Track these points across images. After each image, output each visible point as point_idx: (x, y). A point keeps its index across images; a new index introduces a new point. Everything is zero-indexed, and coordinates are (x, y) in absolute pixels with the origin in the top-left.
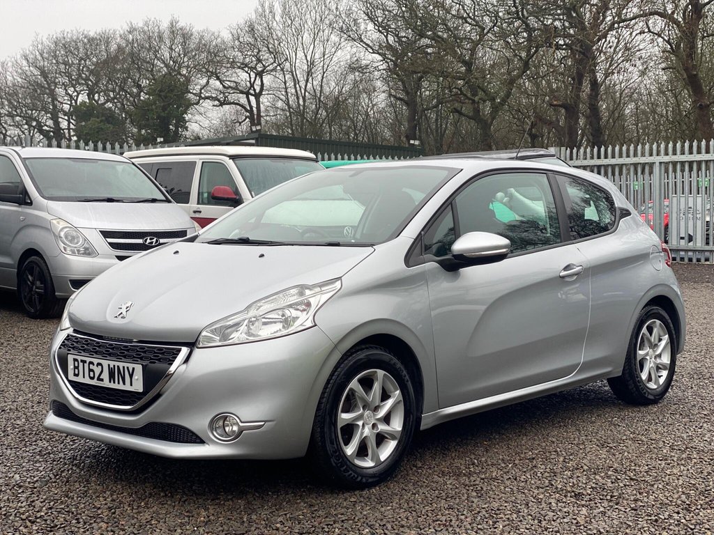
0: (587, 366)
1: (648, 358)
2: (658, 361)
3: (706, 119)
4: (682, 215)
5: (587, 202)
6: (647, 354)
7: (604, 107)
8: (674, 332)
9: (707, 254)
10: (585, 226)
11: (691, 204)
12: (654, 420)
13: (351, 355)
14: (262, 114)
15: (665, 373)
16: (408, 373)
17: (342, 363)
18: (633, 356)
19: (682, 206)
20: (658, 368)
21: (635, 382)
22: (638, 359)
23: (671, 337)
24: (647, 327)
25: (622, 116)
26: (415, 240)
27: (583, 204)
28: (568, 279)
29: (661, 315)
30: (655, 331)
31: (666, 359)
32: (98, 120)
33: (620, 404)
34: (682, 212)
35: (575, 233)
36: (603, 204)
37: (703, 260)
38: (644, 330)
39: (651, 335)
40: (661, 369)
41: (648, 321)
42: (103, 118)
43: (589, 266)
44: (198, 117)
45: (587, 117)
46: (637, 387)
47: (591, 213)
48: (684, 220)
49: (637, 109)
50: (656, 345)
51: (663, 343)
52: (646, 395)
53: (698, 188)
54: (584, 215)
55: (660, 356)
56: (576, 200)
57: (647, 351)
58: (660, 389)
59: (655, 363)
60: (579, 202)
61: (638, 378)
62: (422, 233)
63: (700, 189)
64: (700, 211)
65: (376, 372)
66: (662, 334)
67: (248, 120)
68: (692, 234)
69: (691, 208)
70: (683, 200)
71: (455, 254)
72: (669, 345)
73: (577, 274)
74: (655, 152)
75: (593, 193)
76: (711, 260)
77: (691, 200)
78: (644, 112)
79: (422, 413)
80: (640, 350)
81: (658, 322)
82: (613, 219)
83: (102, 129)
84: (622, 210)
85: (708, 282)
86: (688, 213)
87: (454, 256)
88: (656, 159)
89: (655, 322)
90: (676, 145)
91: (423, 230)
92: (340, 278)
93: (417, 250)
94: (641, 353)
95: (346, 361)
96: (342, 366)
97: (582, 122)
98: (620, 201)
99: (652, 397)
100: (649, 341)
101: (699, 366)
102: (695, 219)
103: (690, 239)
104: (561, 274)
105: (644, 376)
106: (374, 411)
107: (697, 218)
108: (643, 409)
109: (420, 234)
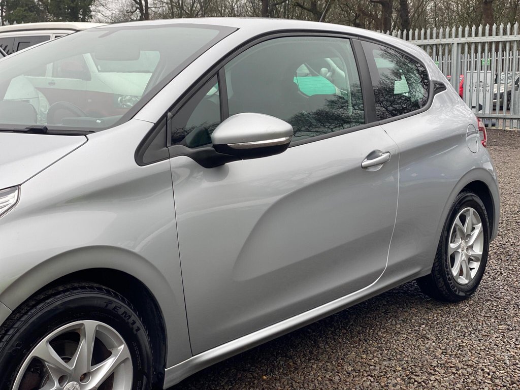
0: (391, 271)
1: (460, 250)
2: (470, 253)
3: (489, 11)
4: (474, 88)
5: (398, 75)
6: (459, 247)
7: (411, 4)
8: (487, 220)
9: (494, 121)
10: (394, 101)
11: (482, 79)
12: (466, 327)
13: (34, 306)
14: (149, 6)
15: (476, 265)
16: (139, 317)
17: (18, 320)
18: (443, 251)
19: (475, 80)
20: (470, 260)
21: (445, 280)
22: (450, 253)
23: (484, 226)
24: (460, 216)
25: (424, 12)
26: (156, 125)
27: (393, 77)
28: (372, 170)
29: (476, 202)
30: (468, 220)
31: (478, 250)
32: (23, 9)
33: (428, 302)
34: (474, 85)
35: (384, 109)
36: (416, 77)
37: (490, 126)
38: (457, 220)
39: (463, 225)
40: (472, 260)
41: (461, 210)
42: (27, 8)
43: (397, 152)
44: (101, 8)
45: (398, 11)
46: (447, 285)
47: (401, 87)
48: (475, 92)
49: (435, 7)
50: (469, 236)
51: (476, 232)
52: (457, 293)
53: (482, 66)
54: (393, 90)
55: (471, 247)
56: (386, 73)
57: (460, 243)
58: (472, 283)
59: (467, 255)
60: (389, 76)
61: (448, 274)
62: (169, 114)
63: (483, 67)
64: (489, 84)
65: (82, 324)
66: (475, 221)
67: (138, 10)
68: (482, 104)
69: (481, 82)
70: (475, 75)
71: (217, 143)
72: (483, 233)
73: (383, 163)
74: (454, 34)
75: (405, 64)
76: (497, 125)
77: (482, 75)
78: (440, 9)
79: (165, 367)
80: (451, 243)
81: (472, 210)
82: (426, 96)
83: (26, 16)
84: (436, 83)
85: (495, 145)
86: (479, 86)
87: (215, 146)
88: (455, 41)
89: (469, 210)
90: (471, 29)
91: (170, 109)
92: (17, 187)
93: (159, 139)
94: (452, 246)
95: (26, 317)
96: (16, 326)
97: (394, 15)
98: (434, 73)
99: (462, 294)
100: (462, 232)
101: (504, 242)
102: (485, 91)
103: (480, 107)
104: (363, 164)
105: (455, 271)
106: (81, 380)
107: (486, 90)
108: (453, 308)
109: (165, 115)
